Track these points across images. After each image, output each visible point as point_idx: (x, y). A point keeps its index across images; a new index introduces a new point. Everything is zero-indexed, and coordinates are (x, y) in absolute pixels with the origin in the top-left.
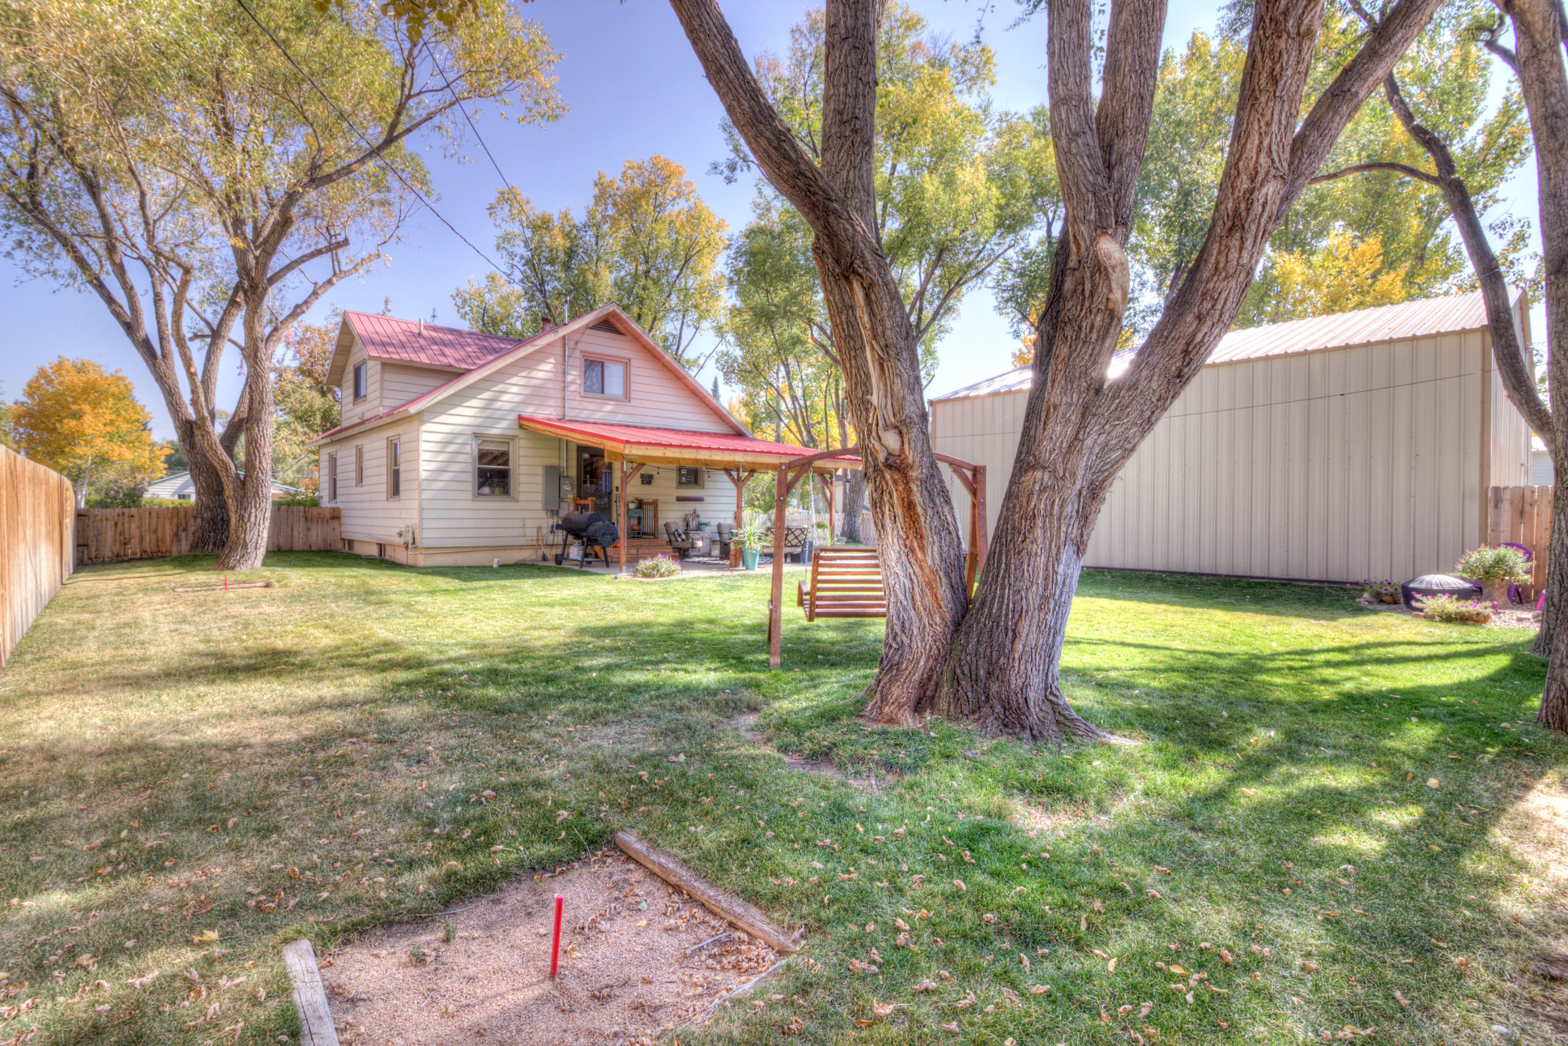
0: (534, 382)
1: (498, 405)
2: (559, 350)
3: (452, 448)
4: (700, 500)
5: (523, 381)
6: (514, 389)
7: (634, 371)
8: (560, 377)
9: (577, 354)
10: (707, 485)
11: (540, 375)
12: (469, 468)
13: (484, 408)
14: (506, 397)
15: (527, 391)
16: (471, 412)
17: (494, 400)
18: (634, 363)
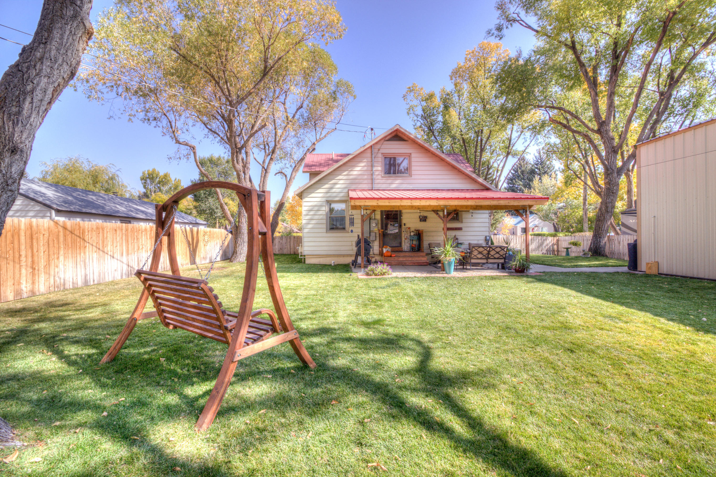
0: (351, 177)
1: (334, 190)
2: (369, 155)
3: (312, 213)
4: (460, 229)
5: (345, 178)
6: (341, 182)
7: (413, 159)
8: (370, 168)
9: (380, 155)
10: (464, 220)
11: (355, 173)
12: (325, 217)
13: (327, 193)
14: (338, 186)
15: (348, 182)
16: (321, 195)
17: (332, 188)
18: (413, 155)
